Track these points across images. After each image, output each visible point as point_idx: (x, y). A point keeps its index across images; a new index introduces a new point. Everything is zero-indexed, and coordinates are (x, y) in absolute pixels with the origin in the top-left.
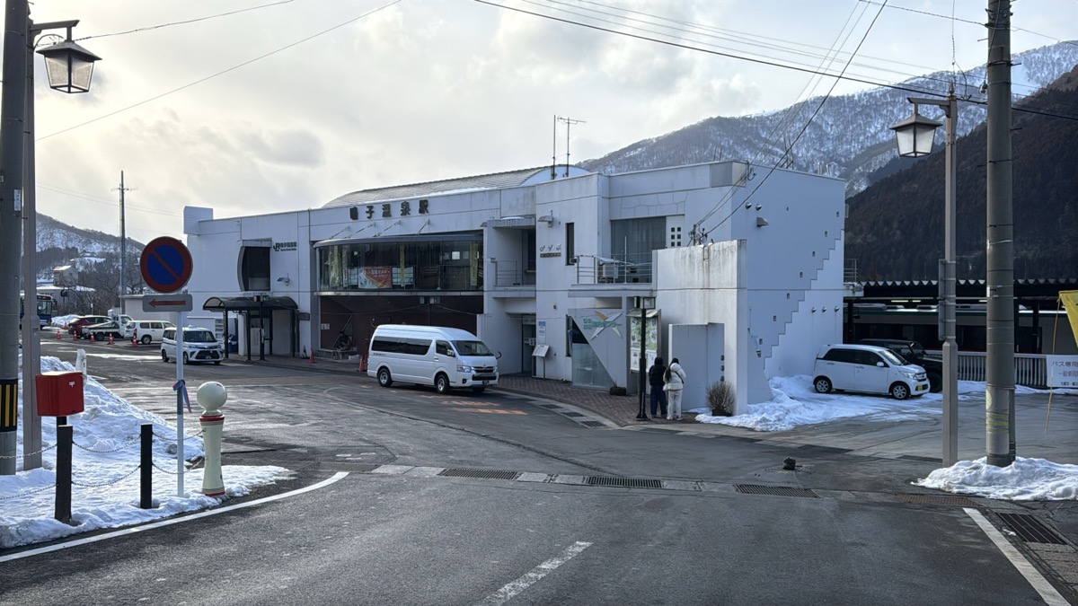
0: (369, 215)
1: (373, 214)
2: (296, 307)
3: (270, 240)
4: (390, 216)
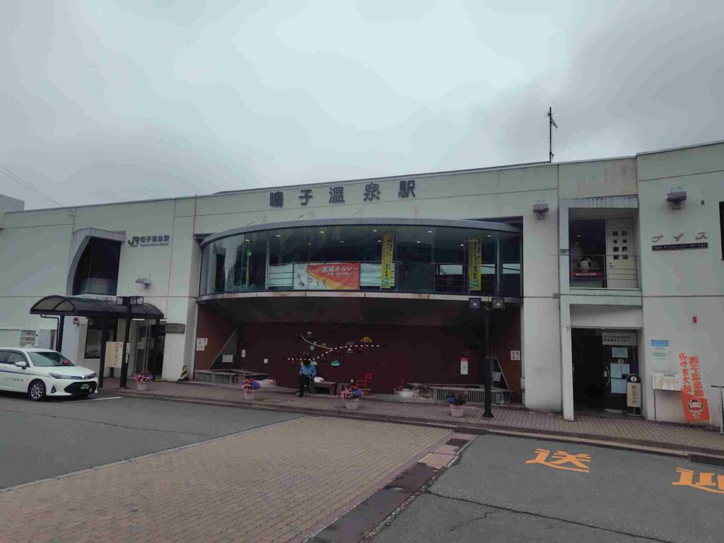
0: (304, 201)
1: (310, 200)
2: (161, 316)
3: (123, 233)
4: (343, 201)
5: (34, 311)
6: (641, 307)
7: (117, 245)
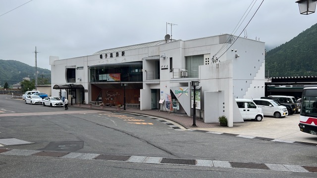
0: (106, 57)
2: (83, 88)
3: (75, 66)
4: (112, 57)
5: (54, 88)
6: (159, 84)
7: (75, 69)
